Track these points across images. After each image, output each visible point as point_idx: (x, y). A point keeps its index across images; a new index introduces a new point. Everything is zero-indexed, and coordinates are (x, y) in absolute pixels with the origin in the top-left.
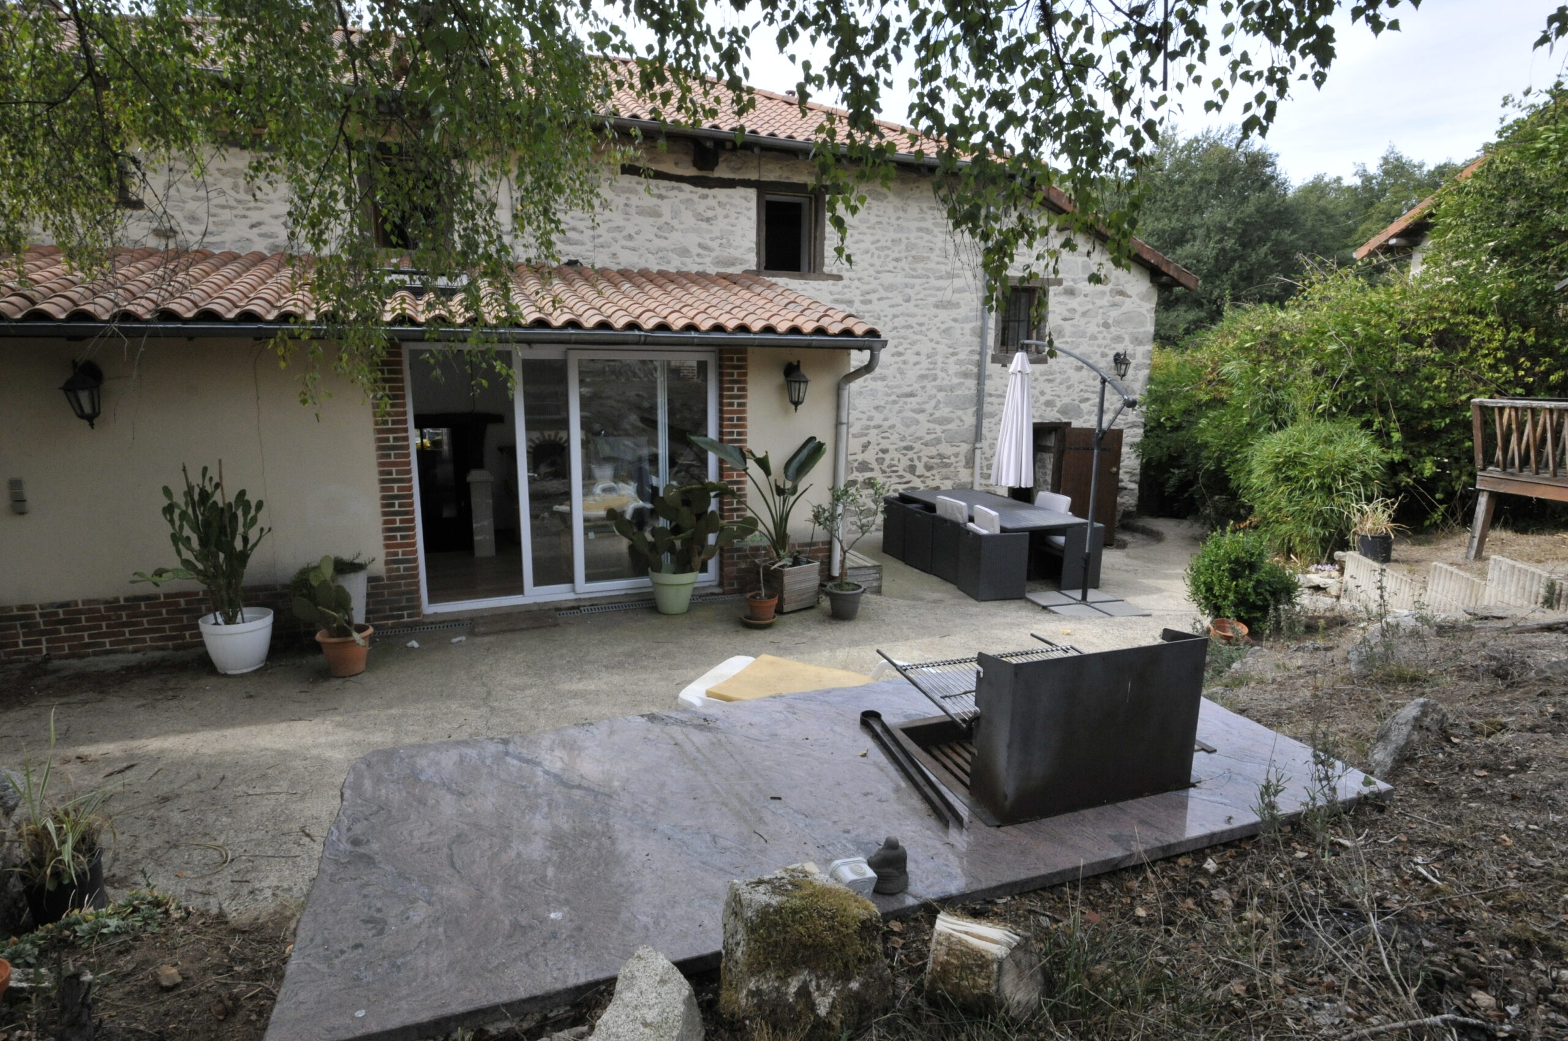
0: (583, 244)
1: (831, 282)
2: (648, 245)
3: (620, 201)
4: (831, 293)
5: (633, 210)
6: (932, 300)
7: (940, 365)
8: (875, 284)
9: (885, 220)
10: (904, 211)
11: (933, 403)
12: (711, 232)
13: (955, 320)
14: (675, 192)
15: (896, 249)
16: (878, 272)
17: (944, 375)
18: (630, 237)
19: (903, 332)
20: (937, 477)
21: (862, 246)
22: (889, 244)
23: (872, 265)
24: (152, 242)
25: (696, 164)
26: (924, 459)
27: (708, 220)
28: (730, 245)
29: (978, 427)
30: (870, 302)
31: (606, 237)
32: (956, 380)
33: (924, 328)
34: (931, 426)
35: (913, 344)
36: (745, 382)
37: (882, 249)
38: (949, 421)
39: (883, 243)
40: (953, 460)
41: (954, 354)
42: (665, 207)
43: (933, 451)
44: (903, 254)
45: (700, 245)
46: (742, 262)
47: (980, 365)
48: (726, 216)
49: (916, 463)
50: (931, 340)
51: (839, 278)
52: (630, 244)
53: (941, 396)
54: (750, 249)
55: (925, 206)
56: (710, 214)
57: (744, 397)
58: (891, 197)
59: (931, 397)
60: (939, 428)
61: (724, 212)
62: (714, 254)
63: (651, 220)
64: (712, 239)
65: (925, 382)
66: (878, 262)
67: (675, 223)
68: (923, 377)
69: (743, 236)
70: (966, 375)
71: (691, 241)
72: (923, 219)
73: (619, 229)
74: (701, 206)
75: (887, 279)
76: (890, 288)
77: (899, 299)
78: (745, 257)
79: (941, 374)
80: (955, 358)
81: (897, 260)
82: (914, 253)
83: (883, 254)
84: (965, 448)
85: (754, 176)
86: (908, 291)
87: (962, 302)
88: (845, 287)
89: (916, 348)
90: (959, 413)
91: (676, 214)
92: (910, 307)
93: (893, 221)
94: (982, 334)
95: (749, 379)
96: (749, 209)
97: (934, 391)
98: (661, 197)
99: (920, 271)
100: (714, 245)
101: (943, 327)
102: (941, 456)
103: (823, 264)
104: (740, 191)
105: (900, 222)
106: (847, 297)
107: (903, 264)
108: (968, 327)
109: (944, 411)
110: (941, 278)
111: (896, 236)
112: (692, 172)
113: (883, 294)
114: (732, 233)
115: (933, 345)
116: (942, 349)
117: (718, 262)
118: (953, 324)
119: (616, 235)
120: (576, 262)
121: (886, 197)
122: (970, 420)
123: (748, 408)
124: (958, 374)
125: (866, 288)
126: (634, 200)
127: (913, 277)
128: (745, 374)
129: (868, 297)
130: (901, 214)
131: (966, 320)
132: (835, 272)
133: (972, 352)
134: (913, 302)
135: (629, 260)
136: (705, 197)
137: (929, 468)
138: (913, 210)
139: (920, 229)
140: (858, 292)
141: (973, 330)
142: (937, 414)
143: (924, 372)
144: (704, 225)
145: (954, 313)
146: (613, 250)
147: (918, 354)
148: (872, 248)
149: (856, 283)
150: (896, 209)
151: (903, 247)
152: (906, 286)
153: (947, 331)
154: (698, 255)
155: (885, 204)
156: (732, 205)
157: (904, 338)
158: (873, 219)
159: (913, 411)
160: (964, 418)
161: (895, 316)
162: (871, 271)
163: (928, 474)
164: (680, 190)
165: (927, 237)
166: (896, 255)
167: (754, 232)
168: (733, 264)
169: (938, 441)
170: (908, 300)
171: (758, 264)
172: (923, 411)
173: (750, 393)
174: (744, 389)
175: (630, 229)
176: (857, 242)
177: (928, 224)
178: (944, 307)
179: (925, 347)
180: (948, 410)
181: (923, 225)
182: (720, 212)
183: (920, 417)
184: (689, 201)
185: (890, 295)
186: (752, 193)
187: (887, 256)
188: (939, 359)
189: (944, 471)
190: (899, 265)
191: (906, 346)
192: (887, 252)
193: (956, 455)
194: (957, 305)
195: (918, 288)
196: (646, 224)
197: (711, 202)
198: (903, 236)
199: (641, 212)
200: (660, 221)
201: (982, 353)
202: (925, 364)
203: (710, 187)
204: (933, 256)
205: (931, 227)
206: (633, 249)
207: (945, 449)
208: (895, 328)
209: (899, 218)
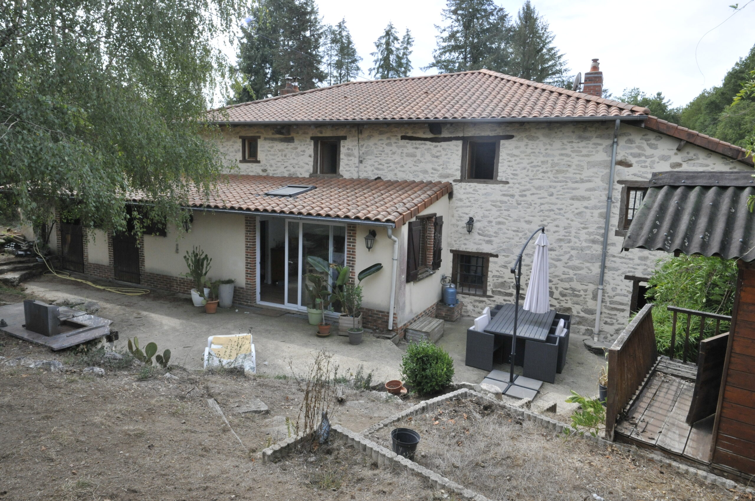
0: (383, 170)
1: (501, 185)
2: (410, 169)
3: (399, 151)
4: (501, 191)
5: (404, 155)
6: (570, 195)
7: (573, 234)
8: (529, 186)
9: (537, 151)
10: (551, 145)
11: (567, 256)
12: (438, 162)
13: (586, 208)
14: (423, 146)
15: (544, 166)
16: (532, 180)
17: (577, 240)
18: (402, 166)
19: (547, 213)
20: (569, 302)
21: (522, 166)
22: (540, 164)
23: (527, 176)
24: (261, 173)
25: (432, 131)
26: (560, 289)
27: (437, 157)
28: (447, 168)
29: (603, 274)
30: (525, 196)
31: (393, 167)
32: (585, 244)
33: (562, 212)
34: (566, 270)
35: (554, 220)
36: (355, 237)
37: (535, 166)
38: (580, 269)
39: (535, 163)
40: (582, 293)
41: (584, 228)
42: (418, 152)
43: (567, 285)
44: (549, 169)
45: (433, 169)
46: (452, 176)
47: (605, 236)
48: (447, 155)
49: (554, 290)
50: (568, 219)
51: (507, 183)
52: (402, 169)
53: (573, 253)
54: (457, 170)
55: (565, 141)
56: (438, 154)
57: (355, 243)
58: (542, 138)
59: (566, 253)
60: (571, 272)
61: (445, 153)
62: (439, 173)
63: (412, 159)
64: (439, 166)
65: (562, 244)
66: (531, 174)
67: (422, 159)
68: (560, 240)
69: (454, 163)
70: (594, 242)
71: (429, 167)
72: (564, 149)
73: (398, 163)
74: (434, 151)
75: (537, 183)
76: (539, 188)
77: (545, 194)
78: (454, 173)
79: (574, 240)
80: (586, 230)
81: (544, 172)
82: (557, 168)
83: (535, 169)
84: (591, 287)
85: (461, 135)
86: (552, 190)
87: (592, 197)
88: (510, 187)
89: (556, 223)
90: (588, 265)
91: (423, 155)
92: (553, 199)
93: (542, 151)
94: (607, 217)
96: (457, 151)
97: (569, 249)
98: (417, 148)
99: (560, 179)
100: (439, 168)
101: (577, 211)
102: (573, 290)
103: (497, 176)
104: (454, 142)
105: (547, 151)
106: (511, 193)
107: (550, 175)
108: (596, 213)
109: (576, 262)
110: (576, 182)
111: (545, 159)
112: (430, 136)
113: (534, 191)
114: (449, 162)
115: (569, 221)
116: (576, 224)
117: (441, 176)
118: (585, 210)
119: (397, 166)
120: (379, 178)
121: (538, 138)
122: (596, 269)
123: (357, 247)
124: (586, 241)
125: (523, 188)
126: (405, 151)
127: (555, 182)
128: (355, 233)
129: (524, 193)
130: (548, 147)
131: (595, 207)
132: (504, 180)
133: (599, 228)
134: (555, 196)
135: (401, 176)
136: (436, 146)
137: (563, 295)
138: (557, 144)
139: (562, 155)
140: (518, 190)
141: (601, 215)
142: (570, 263)
143: (561, 237)
144: (435, 159)
145: (586, 203)
146: (395, 172)
147: (557, 226)
148: (528, 167)
149: (517, 185)
150: (545, 144)
151: (549, 165)
152: (550, 187)
153: (579, 214)
154: (432, 173)
155: (537, 142)
156: (449, 149)
157: (548, 217)
158: (529, 151)
159: (553, 259)
160: (592, 268)
161: (542, 204)
162: (527, 179)
163: (561, 298)
164: (425, 144)
165: (566, 159)
166: (544, 170)
167: (460, 161)
168: (448, 177)
169: (571, 280)
170: (551, 195)
171: (462, 176)
172: (560, 260)
173: (357, 241)
174: (355, 240)
175: (403, 163)
176: (518, 164)
177: (568, 151)
178: (578, 199)
179: (563, 222)
180: (578, 261)
181: (563, 152)
182: (443, 153)
183: (557, 263)
184: (429, 149)
185: (538, 192)
186: (460, 143)
187: (538, 171)
188: (573, 231)
189: (575, 299)
190: (546, 175)
191: (549, 221)
192: (537, 168)
193: (586, 291)
194: (589, 199)
195: (558, 188)
196: (409, 161)
197: (439, 148)
198: (549, 159)
199: (408, 155)
200: (416, 159)
201: (607, 229)
202: (562, 232)
203: (439, 142)
204: (571, 170)
205: (571, 153)
206: (404, 172)
207: (576, 285)
208: (542, 211)
209: (546, 149)
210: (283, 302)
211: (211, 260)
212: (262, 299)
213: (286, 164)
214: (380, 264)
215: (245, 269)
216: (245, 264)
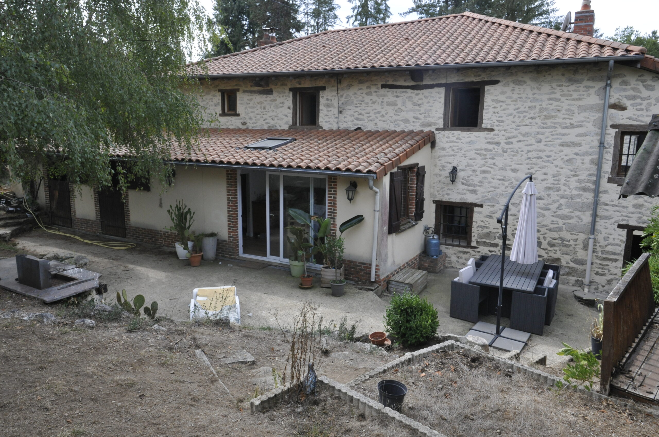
0: (363, 120)
1: (486, 132)
2: (390, 119)
3: (380, 100)
4: (486, 138)
5: (385, 104)
6: (559, 141)
7: (563, 181)
8: (515, 133)
9: (524, 96)
10: (539, 89)
11: (556, 205)
12: (420, 110)
13: (577, 154)
14: (404, 94)
15: (532, 112)
16: (519, 126)
17: (566, 188)
18: (383, 116)
19: (534, 161)
20: (558, 252)
21: (507, 112)
22: (527, 109)
23: (514, 122)
25: (413, 79)
26: (548, 239)
27: (419, 105)
28: (429, 117)
29: (594, 223)
30: (512, 143)
31: (373, 116)
32: (575, 192)
33: (550, 159)
34: (555, 219)
35: (543, 167)
36: (336, 188)
37: (522, 112)
38: (570, 218)
39: (522, 109)
40: (572, 243)
41: (574, 176)
42: (399, 101)
43: (556, 235)
44: (537, 115)
45: (414, 117)
46: (435, 124)
47: (597, 183)
48: (428, 102)
49: (542, 240)
50: (557, 166)
51: (492, 130)
52: (383, 119)
53: (562, 201)
54: (439, 118)
55: (554, 85)
56: (420, 102)
57: (336, 194)
58: (529, 82)
59: (555, 201)
60: (560, 222)
61: (427, 101)
62: (421, 121)
63: (392, 107)
64: (420, 114)
65: (551, 192)
66: (517, 120)
67: (403, 108)
68: (549, 188)
69: (436, 111)
70: (585, 189)
71: (410, 116)
72: (553, 93)
73: (379, 112)
74: (416, 99)
75: (524, 129)
76: (527, 135)
77: (533, 141)
78: (437, 122)
79: (563, 188)
80: (577, 178)
81: (532, 118)
82: (545, 113)
83: (522, 115)
84: (582, 237)
85: (443, 81)
86: (540, 136)
87: (583, 143)
88: (495, 135)
89: (544, 171)
90: (578, 213)
91: (404, 104)
92: (541, 146)
93: (530, 96)
94: (599, 163)
95: (338, 187)
96: (440, 98)
97: (557, 198)
98: (397, 97)
99: (549, 124)
100: (421, 117)
101: (566, 158)
102: (562, 239)
103: (482, 123)
104: (436, 89)
105: (535, 96)
106: (496, 140)
107: (538, 120)
108: (587, 159)
109: (565, 211)
110: (566, 127)
111: (533, 104)
112: (412, 83)
113: (521, 138)
114: (431, 110)
115: (558, 169)
116: (565, 171)
117: (423, 125)
118: (575, 156)
119: (378, 115)
120: (359, 128)
121: (525, 82)
122: (587, 218)
123: (337, 199)
124: (576, 189)
125: (510, 135)
126: (386, 100)
127: (544, 128)
128: (336, 185)
129: (510, 140)
130: (536, 91)
131: (586, 154)
132: (489, 127)
133: (590, 175)
134: (543, 143)
135: (382, 126)
136: (418, 94)
137: (552, 245)
138: (546, 88)
139: (550, 99)
140: (504, 138)
141: (592, 162)
142: (559, 212)
143: (549, 185)
144: (417, 108)
145: (576, 150)
146: (375, 122)
147: (545, 174)
148: (515, 113)
149: (503, 133)
150: (532, 89)
151: (537, 110)
152: (538, 133)
153: (569, 161)
154: (413, 122)
155: (524, 86)
156: (431, 97)
157: (536, 164)
158: (515, 96)
159: (541, 208)
160: (582, 217)
161: (529, 151)
162: (514, 125)
163: (550, 248)
164: (406, 92)
165: (555, 103)
166: (532, 115)
167: (443, 109)
168: (430, 126)
169: (560, 229)
170: (540, 141)
171: (444, 124)
172: (549, 209)
173: (338, 193)
174: (336, 191)
175: (383, 112)
176: (504, 110)
177: (558, 95)
178: (568, 146)
179: (551, 170)
180: (568, 210)
181: (552, 96)
182: (425, 101)
183: (546, 213)
184: (411, 97)
185: (525, 139)
186: (442, 90)
187: (525, 116)
188: (563, 179)
189: (564, 249)
190: (533, 121)
191: (536, 169)
192: (525, 114)
193: (576, 240)
194: (579, 145)
195: (547, 134)
196: (390, 109)
197: (421, 96)
198: (537, 104)
199: (389, 104)
200: (396, 108)
201: (599, 177)
202: (551, 180)
203: (421, 90)
204: (560, 115)
205: (560, 97)
206: (384, 121)
207: (565, 235)
208: (529, 158)
209: (534, 94)
210: (265, 255)
211: (194, 213)
212: (244, 252)
213: (265, 117)
214: (362, 216)
215: (227, 222)
216: (227, 217)
